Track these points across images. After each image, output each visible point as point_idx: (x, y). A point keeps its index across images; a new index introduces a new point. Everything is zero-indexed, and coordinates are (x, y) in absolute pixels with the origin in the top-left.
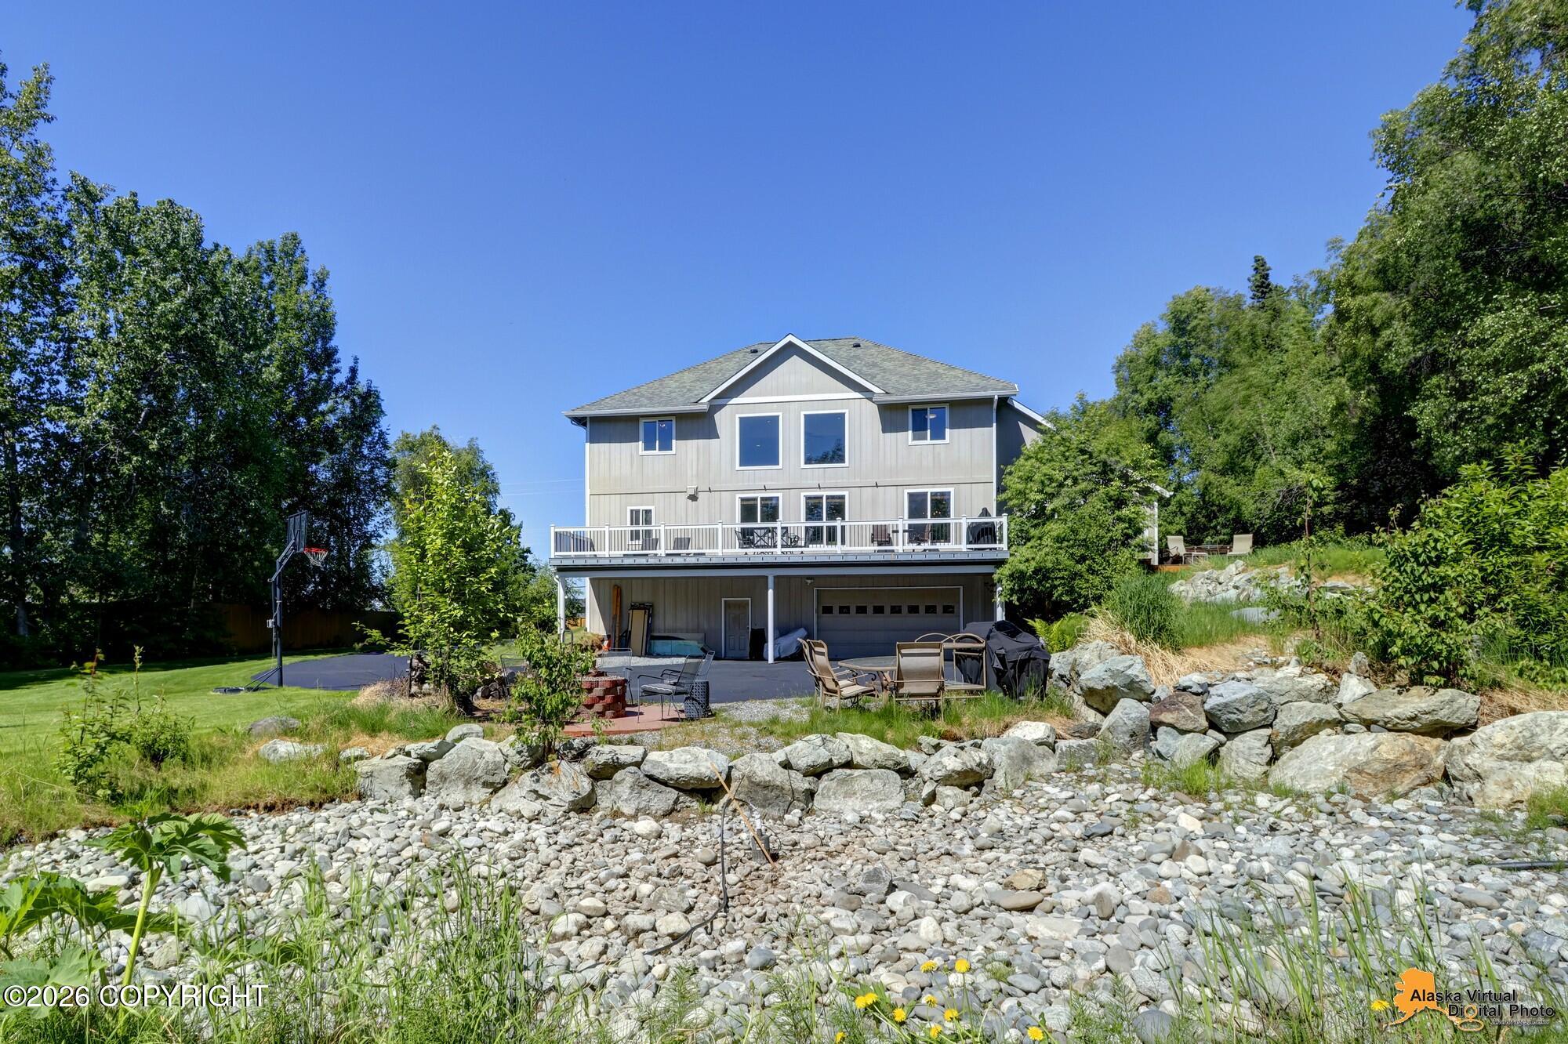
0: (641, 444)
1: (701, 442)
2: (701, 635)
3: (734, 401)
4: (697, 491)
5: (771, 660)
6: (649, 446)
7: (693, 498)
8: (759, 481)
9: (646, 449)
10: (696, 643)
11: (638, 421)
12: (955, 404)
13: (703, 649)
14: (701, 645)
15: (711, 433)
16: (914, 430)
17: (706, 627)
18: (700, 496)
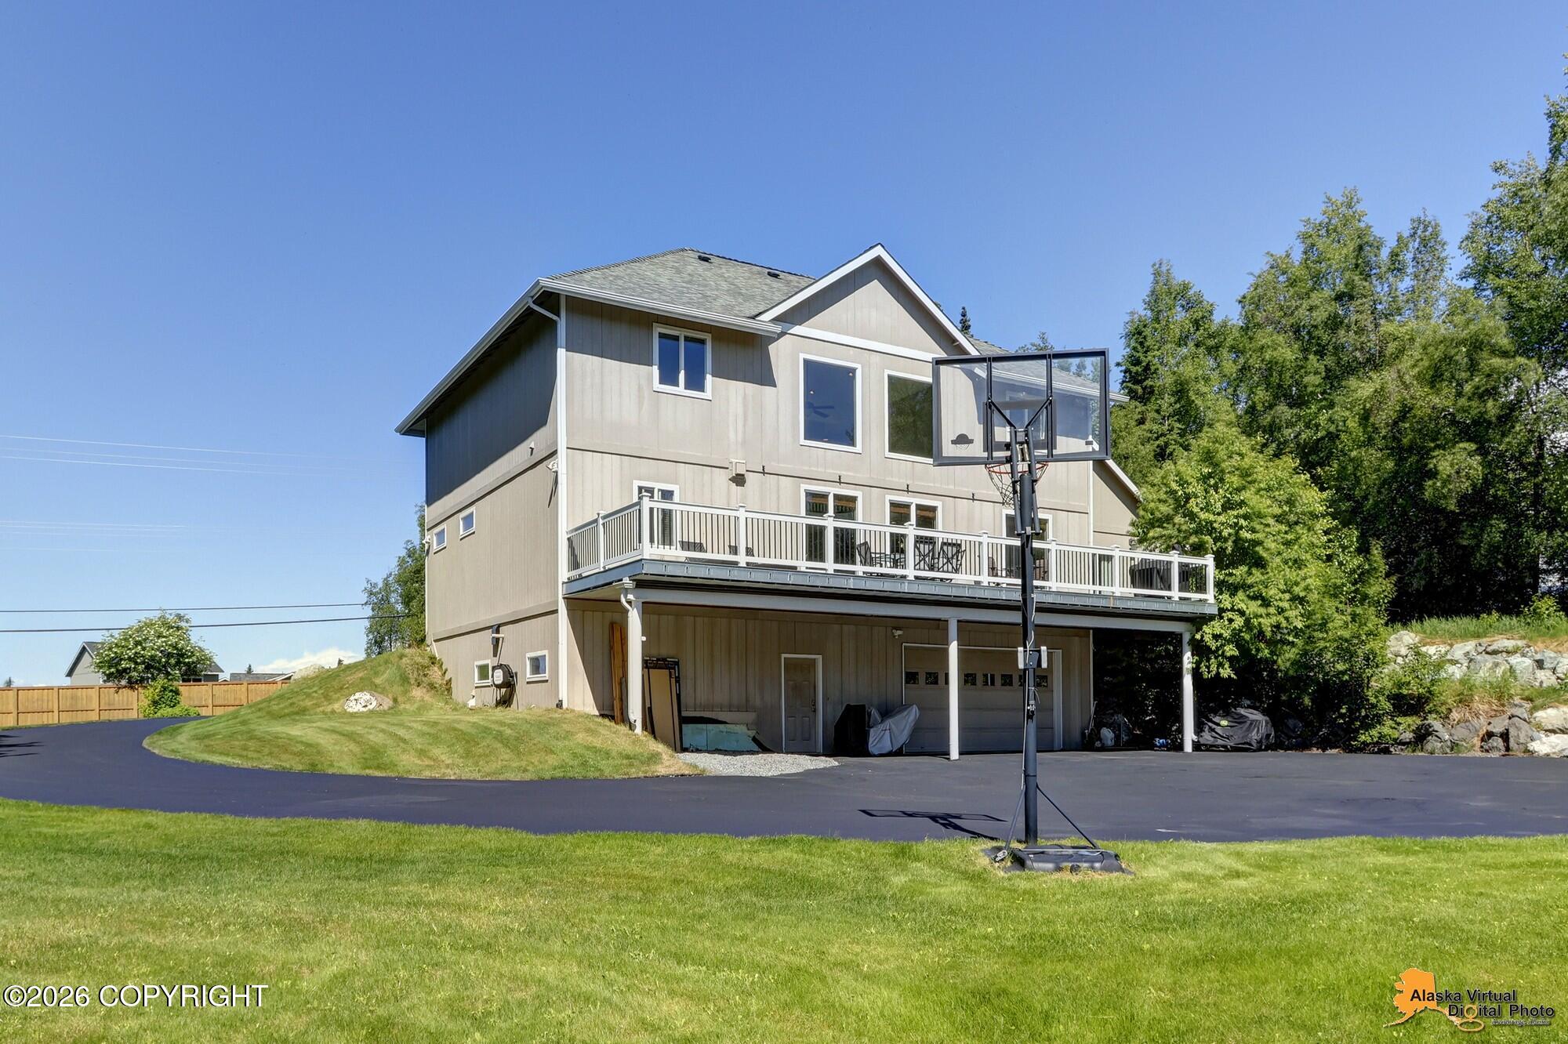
0: (655, 370)
1: (750, 386)
2: (751, 717)
3: (797, 330)
4: (744, 469)
5: (954, 754)
6: (668, 376)
7: (739, 480)
8: (831, 467)
9: (662, 381)
10: (743, 728)
11: (650, 328)
13: (754, 739)
14: (752, 733)
15: (764, 377)
17: (758, 702)
18: (749, 477)
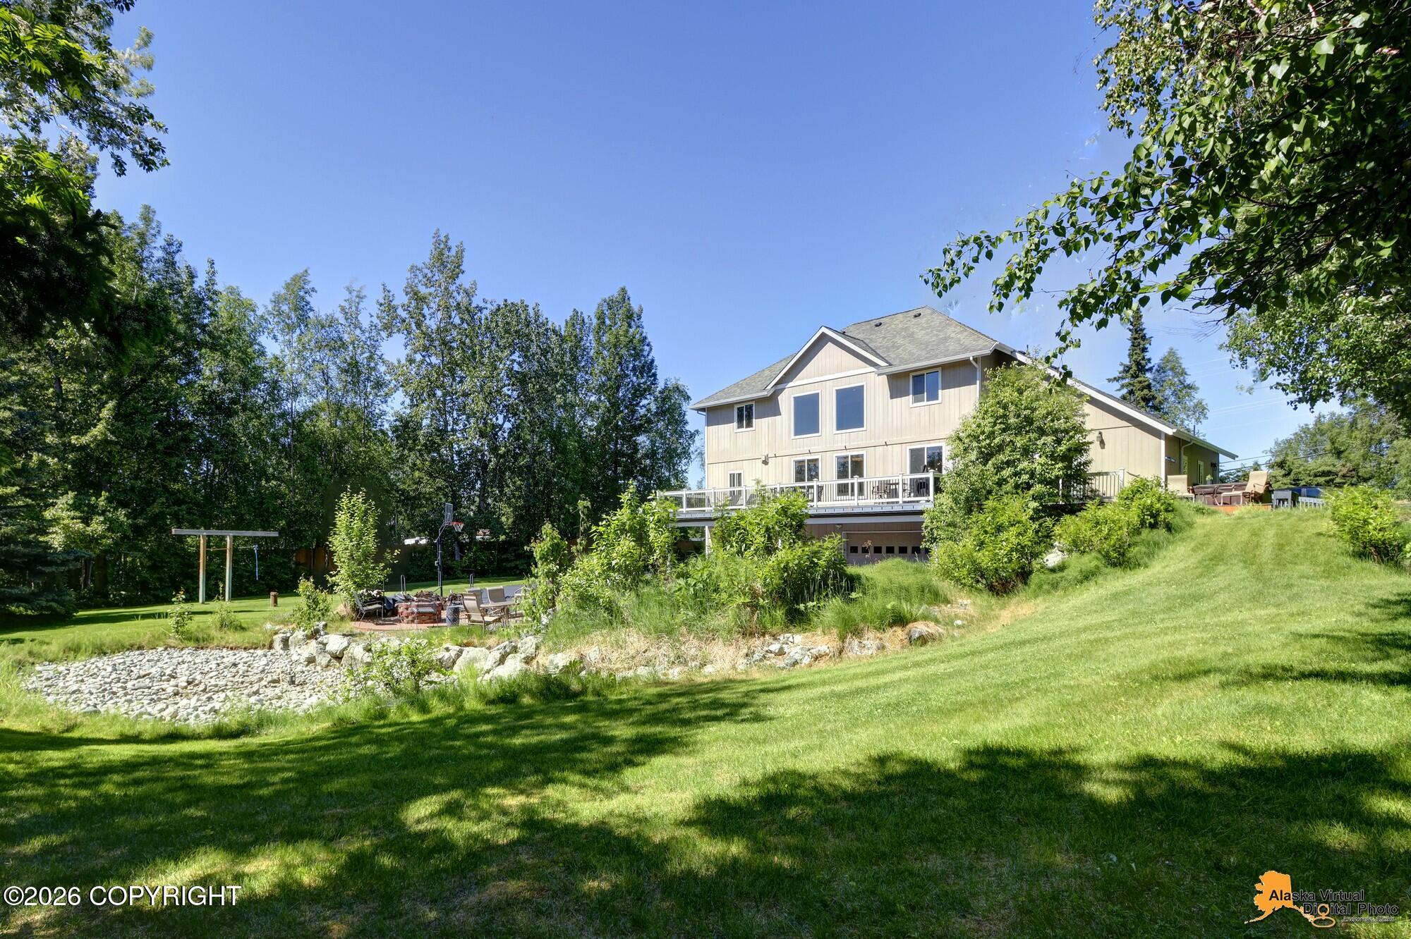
0: (735, 424)
1: (770, 419)
3: (790, 384)
4: (767, 457)
6: (740, 425)
7: (765, 463)
8: (807, 446)
9: (738, 427)
11: (733, 407)
12: (946, 367)
15: (776, 412)
16: (915, 393)
18: (770, 461)
